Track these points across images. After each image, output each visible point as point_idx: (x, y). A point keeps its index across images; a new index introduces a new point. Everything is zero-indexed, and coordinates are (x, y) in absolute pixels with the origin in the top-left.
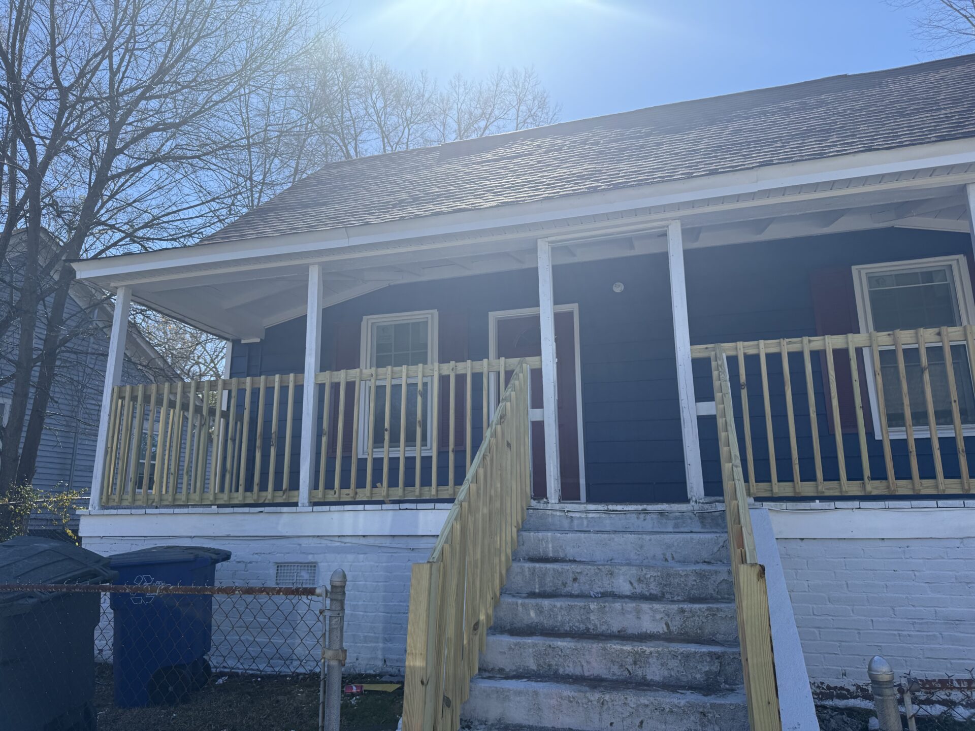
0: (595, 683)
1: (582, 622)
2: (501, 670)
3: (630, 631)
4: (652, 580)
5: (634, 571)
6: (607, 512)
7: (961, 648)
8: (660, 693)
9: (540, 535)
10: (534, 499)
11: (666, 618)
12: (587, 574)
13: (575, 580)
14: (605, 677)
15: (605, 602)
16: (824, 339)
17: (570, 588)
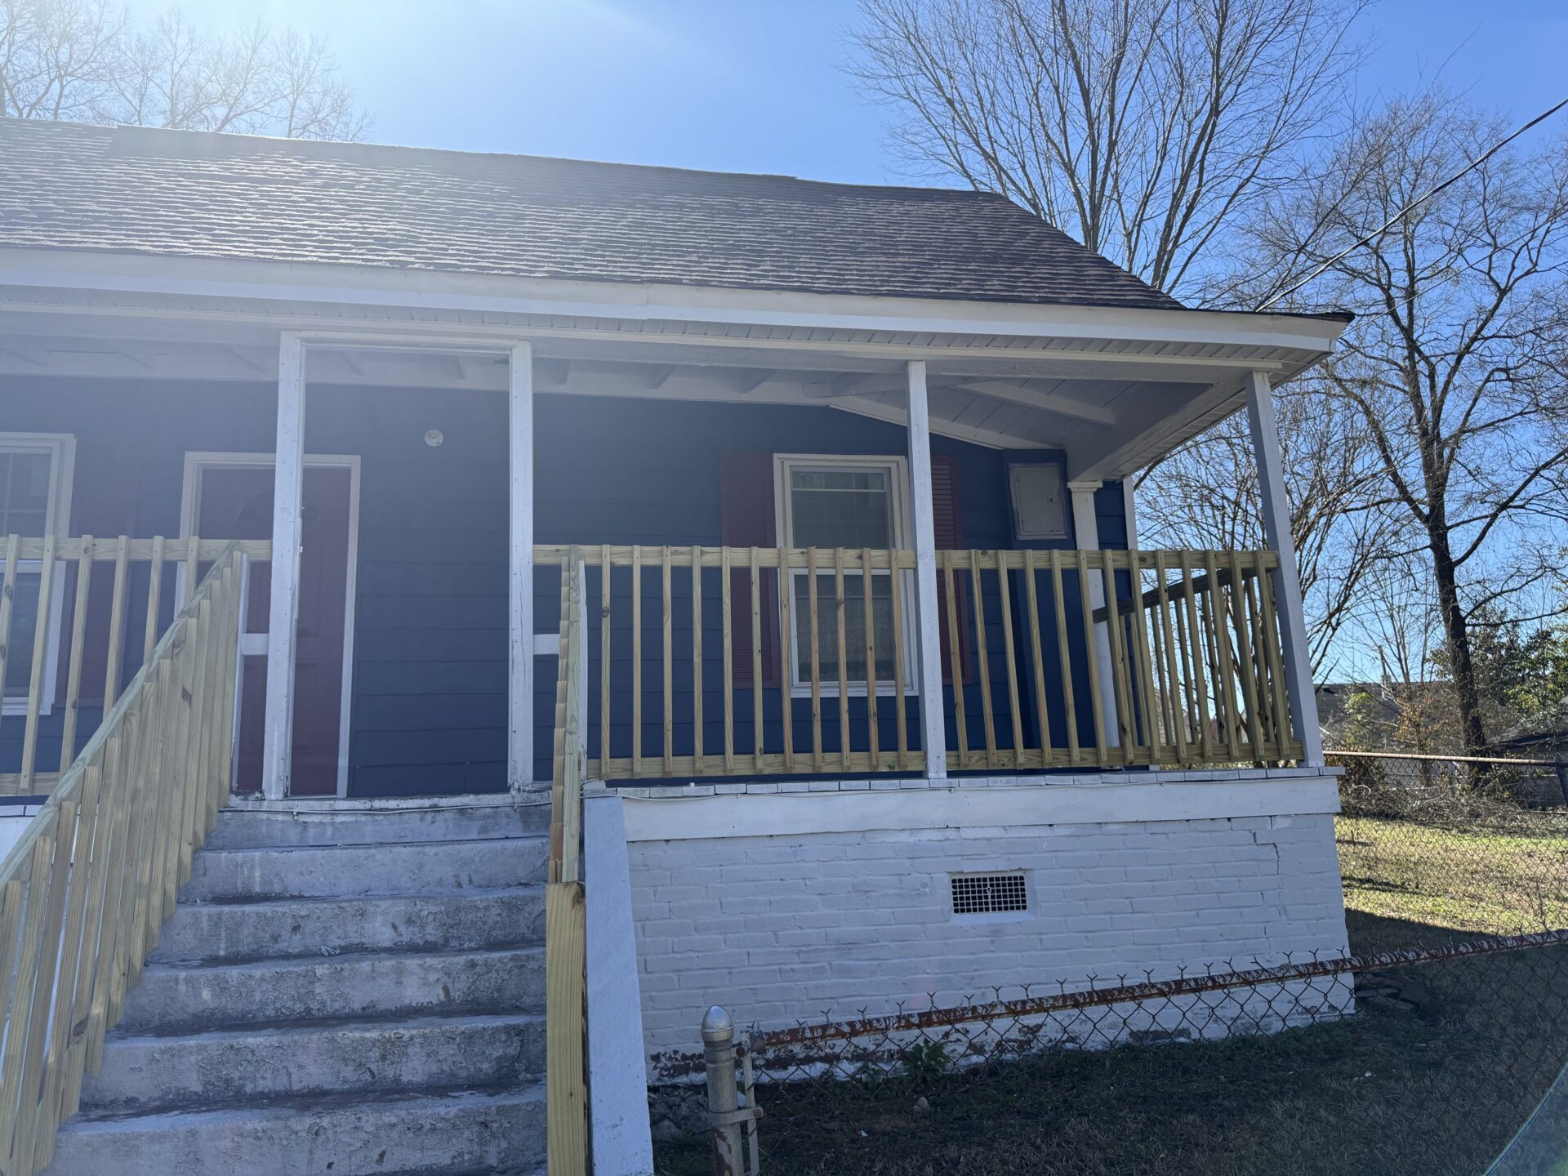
0: (311, 1099)
1: (300, 999)
2: (130, 1101)
3: (381, 1007)
4: (431, 918)
5: (401, 906)
6: (370, 812)
7: (852, 981)
8: (419, 1101)
9: (240, 856)
10: (237, 794)
11: (446, 978)
12: (319, 918)
13: (296, 929)
14: (331, 1087)
15: (342, 963)
16: (721, 552)
17: (286, 944)
